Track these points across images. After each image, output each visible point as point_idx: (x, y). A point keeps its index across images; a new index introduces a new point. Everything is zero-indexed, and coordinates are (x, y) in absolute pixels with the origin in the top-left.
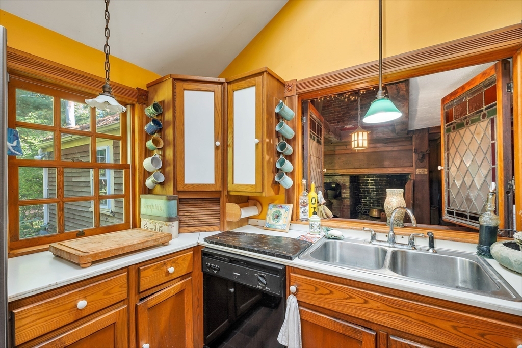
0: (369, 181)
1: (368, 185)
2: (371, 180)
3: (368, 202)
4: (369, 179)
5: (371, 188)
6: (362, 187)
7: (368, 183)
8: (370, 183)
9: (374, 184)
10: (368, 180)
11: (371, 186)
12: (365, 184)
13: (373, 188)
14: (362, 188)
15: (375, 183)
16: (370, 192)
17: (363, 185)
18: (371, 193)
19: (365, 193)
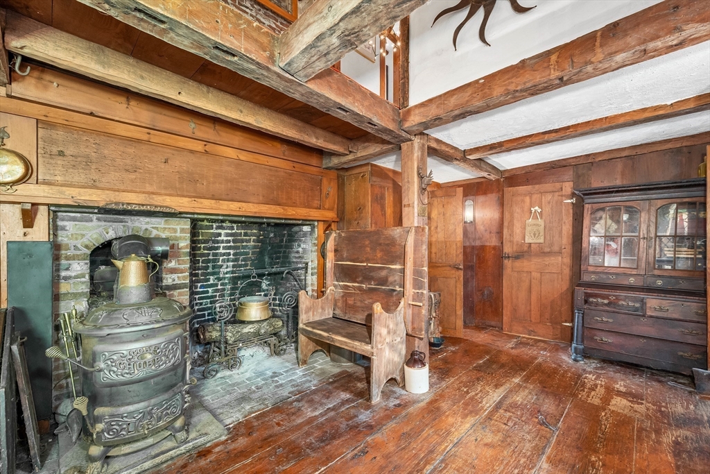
0: (223, 238)
1: (218, 248)
2: (227, 235)
3: (210, 290)
4: (223, 232)
5: (224, 254)
6: (202, 251)
7: (218, 242)
8: (222, 242)
9: (232, 244)
10: (220, 235)
11: (224, 248)
12: (210, 244)
13: (229, 254)
14: (202, 255)
15: (234, 241)
16: (220, 263)
17: (205, 248)
18: (221, 266)
19: (207, 268)
